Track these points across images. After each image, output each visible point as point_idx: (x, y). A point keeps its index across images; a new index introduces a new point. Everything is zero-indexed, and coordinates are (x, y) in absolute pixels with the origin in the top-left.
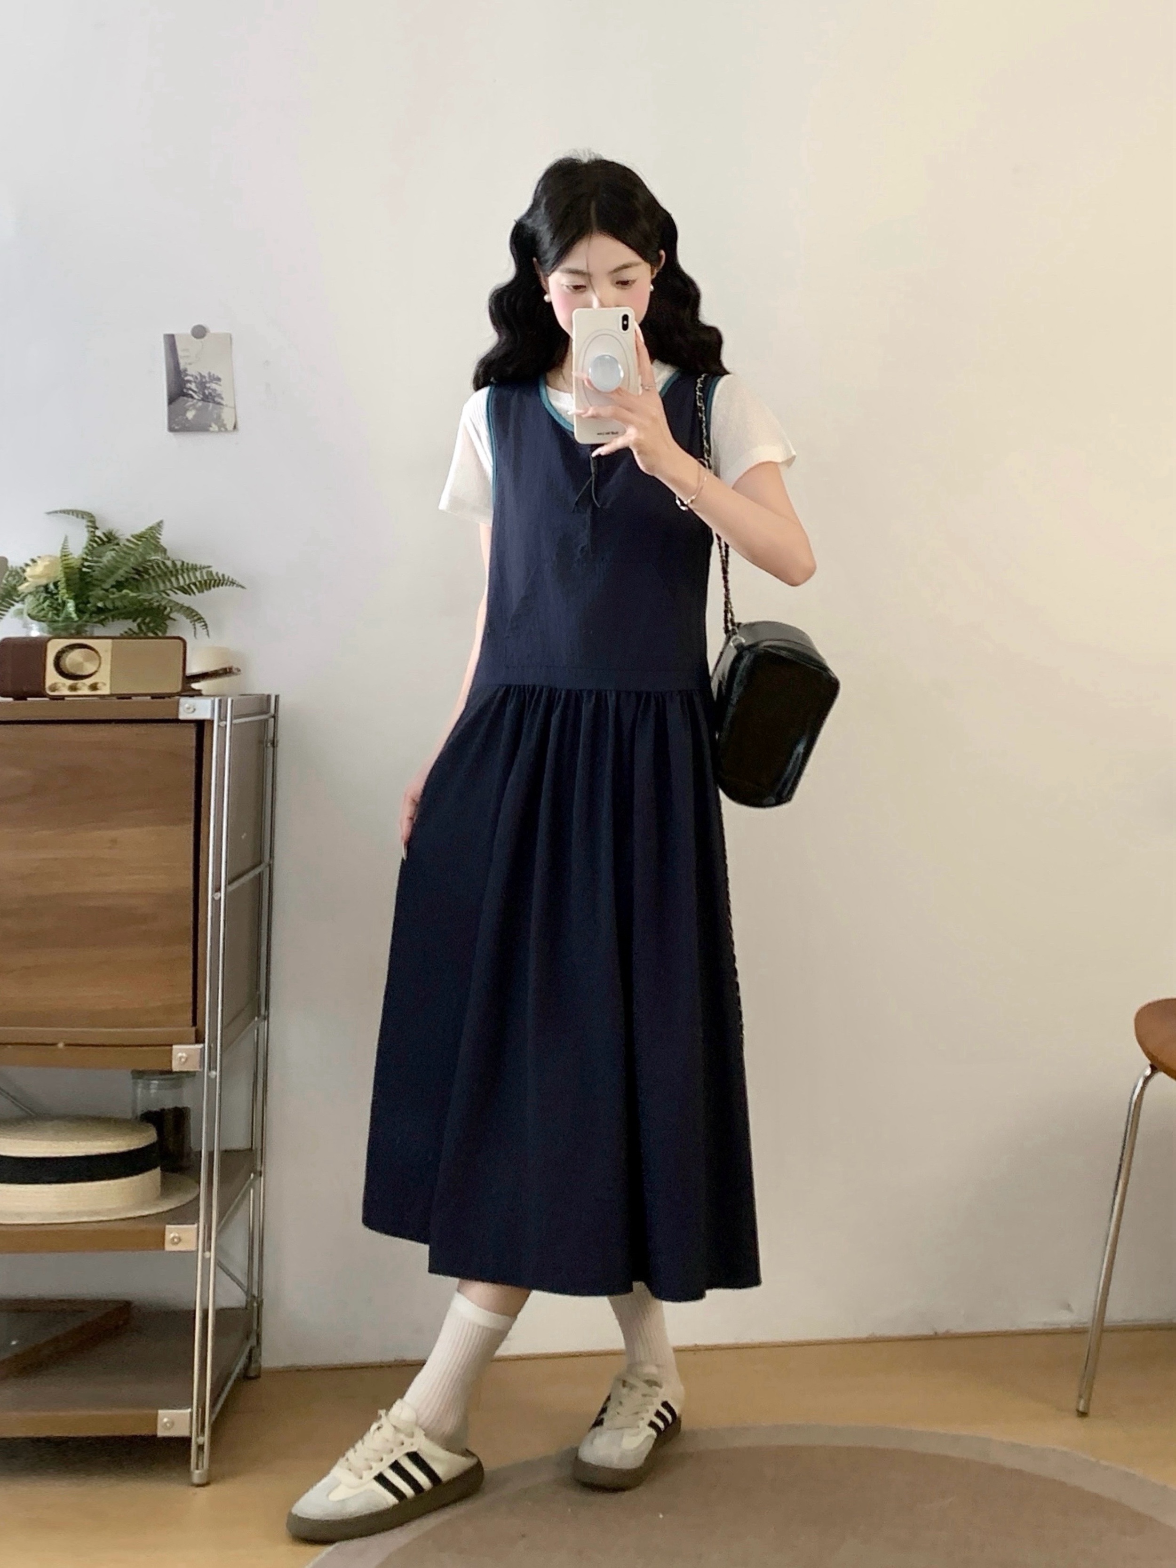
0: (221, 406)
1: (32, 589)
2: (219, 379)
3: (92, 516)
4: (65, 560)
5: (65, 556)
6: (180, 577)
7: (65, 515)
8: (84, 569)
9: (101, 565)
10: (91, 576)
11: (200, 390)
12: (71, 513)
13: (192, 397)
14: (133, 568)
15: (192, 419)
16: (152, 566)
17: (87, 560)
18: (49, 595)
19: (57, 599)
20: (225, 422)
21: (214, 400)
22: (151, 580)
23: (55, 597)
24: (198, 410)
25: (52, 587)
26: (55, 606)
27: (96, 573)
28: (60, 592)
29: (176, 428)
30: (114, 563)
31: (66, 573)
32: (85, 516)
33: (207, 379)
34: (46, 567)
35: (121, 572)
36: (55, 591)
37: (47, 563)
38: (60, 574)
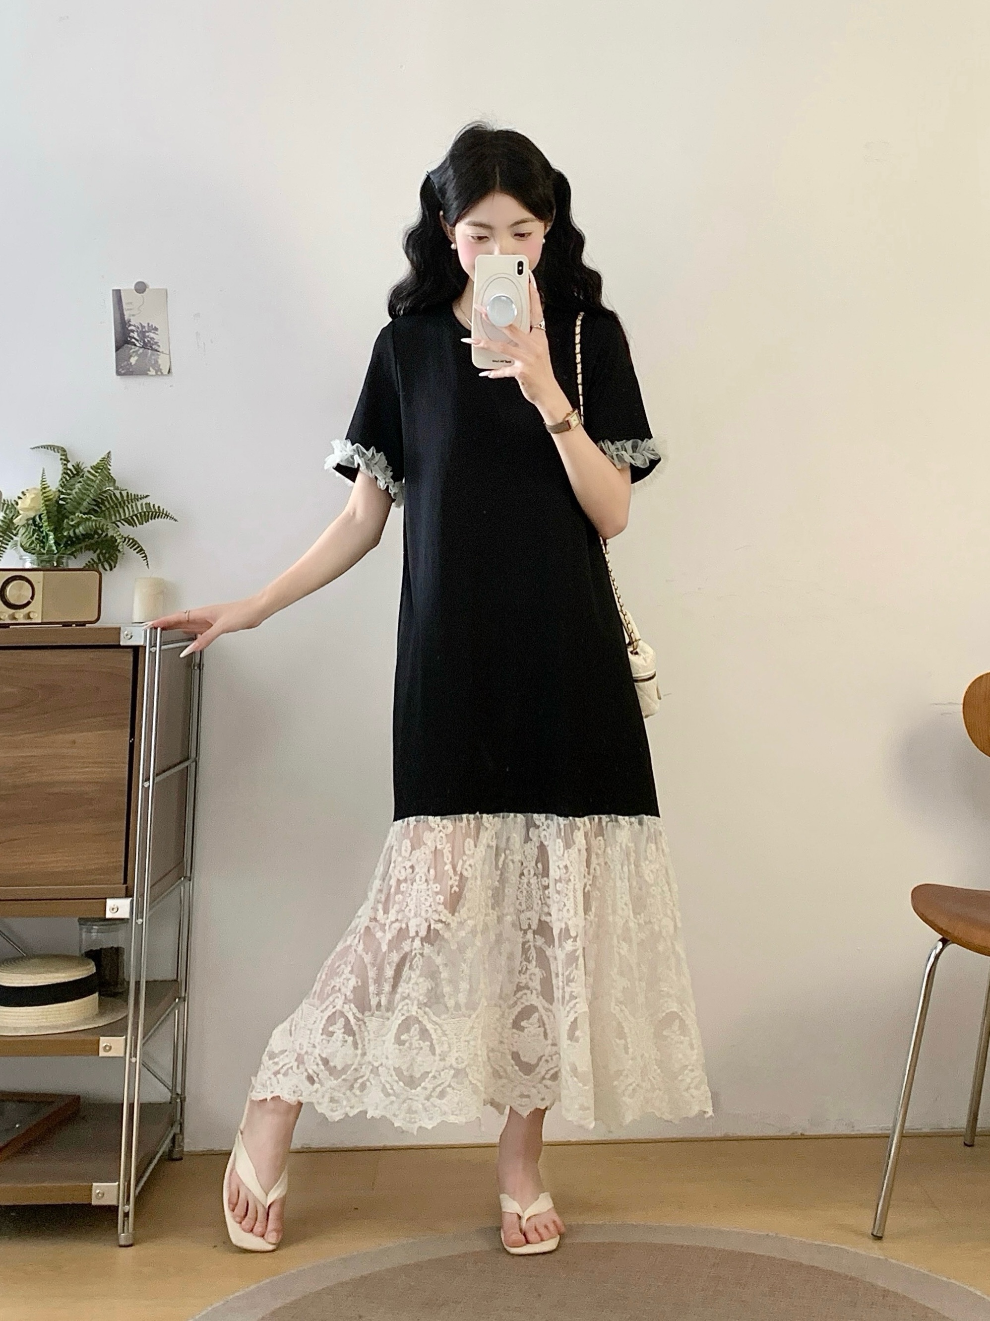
0: (159, 353)
1: (24, 522)
2: (156, 329)
3: (65, 451)
4: (45, 493)
5: (44, 488)
6: (126, 508)
7: (46, 449)
8: (61, 502)
9: (71, 497)
10: (65, 509)
11: (141, 338)
12: (49, 448)
13: (135, 345)
14: (94, 500)
15: (134, 365)
16: (106, 497)
17: (62, 493)
18: (37, 528)
19: (42, 532)
20: (161, 367)
21: (151, 347)
22: (107, 513)
23: (41, 530)
24: (139, 356)
25: (37, 518)
26: (41, 538)
27: (69, 505)
28: (44, 525)
29: (123, 372)
30: (80, 495)
31: (46, 506)
32: (60, 451)
33: (147, 330)
34: (32, 499)
35: (85, 504)
36: (40, 525)
37: (33, 496)
38: (42, 507)
